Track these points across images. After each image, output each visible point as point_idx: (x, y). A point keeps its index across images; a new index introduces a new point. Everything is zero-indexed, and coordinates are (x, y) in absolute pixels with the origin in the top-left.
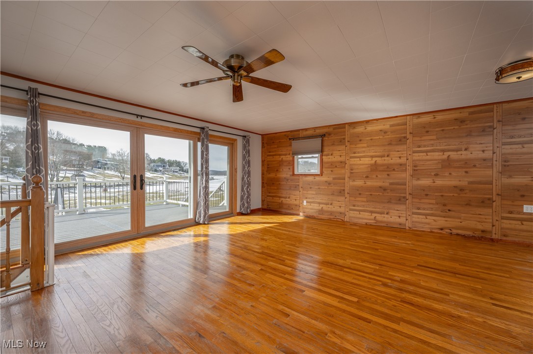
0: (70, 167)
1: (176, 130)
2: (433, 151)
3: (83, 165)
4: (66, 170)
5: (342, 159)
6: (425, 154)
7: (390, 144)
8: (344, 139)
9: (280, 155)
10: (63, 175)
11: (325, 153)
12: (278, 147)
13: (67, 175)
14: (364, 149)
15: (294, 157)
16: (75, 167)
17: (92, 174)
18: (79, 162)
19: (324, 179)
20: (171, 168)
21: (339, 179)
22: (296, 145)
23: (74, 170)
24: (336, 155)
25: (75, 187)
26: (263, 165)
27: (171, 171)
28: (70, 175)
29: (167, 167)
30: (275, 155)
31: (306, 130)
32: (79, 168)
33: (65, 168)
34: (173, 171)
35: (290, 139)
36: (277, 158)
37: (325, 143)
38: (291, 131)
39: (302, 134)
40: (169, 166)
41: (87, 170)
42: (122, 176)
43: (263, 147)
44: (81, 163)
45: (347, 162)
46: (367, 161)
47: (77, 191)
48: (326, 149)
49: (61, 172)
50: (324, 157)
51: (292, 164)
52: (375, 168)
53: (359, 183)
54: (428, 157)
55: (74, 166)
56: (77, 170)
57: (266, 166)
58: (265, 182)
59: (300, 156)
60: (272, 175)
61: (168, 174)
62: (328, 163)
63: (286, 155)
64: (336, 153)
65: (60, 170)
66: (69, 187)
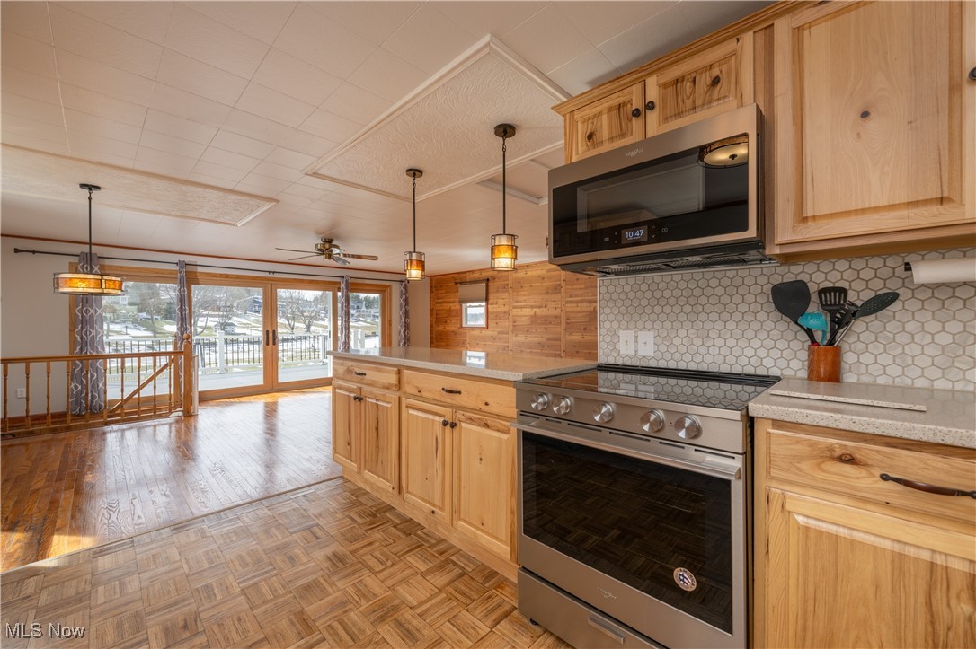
0: (213, 311)
1: (311, 282)
2: (582, 302)
3: (231, 307)
4: (208, 315)
5: (506, 309)
6: (575, 305)
7: (547, 293)
8: (507, 285)
9: (448, 302)
10: (203, 324)
11: (490, 301)
12: (446, 292)
13: (209, 324)
14: (525, 298)
15: (461, 306)
16: (220, 311)
17: (244, 321)
18: (226, 303)
19: (489, 333)
20: (369, 310)
21: (503, 333)
22: (464, 290)
23: (219, 316)
24: (501, 303)
25: (215, 344)
26: (431, 315)
27: (370, 316)
28: (212, 324)
29: (364, 308)
30: (443, 302)
31: (472, 272)
32: (226, 311)
33: (206, 312)
34: (374, 316)
35: (456, 283)
36: (446, 306)
37: (491, 290)
38: (458, 273)
39: (470, 277)
40: (367, 307)
41: (238, 316)
42: (290, 325)
43: (431, 292)
44: (229, 304)
45: (510, 312)
46: (528, 312)
47: (218, 349)
48: (491, 296)
49: (200, 319)
50: (489, 306)
51: (459, 314)
52: (534, 319)
53: (521, 338)
54: (578, 309)
55: (219, 309)
56: (223, 316)
57: (434, 316)
58: (434, 336)
59: (468, 305)
60: (441, 328)
61: (365, 322)
62: (493, 313)
63: (454, 302)
64: (501, 302)
65: (198, 316)
66: (210, 344)
